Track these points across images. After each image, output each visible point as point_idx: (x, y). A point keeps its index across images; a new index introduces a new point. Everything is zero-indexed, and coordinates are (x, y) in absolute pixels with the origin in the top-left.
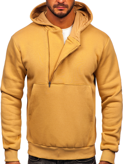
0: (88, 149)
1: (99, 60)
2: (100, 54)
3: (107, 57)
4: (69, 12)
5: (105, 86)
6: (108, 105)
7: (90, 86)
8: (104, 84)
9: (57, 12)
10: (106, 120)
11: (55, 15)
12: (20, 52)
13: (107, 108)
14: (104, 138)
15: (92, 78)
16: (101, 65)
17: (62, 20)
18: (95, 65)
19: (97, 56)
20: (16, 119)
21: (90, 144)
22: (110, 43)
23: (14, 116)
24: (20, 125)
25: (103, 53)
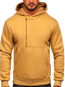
0: (47, 80)
1: (52, 33)
2: (52, 30)
3: (56, 32)
4: (36, 8)
5: (55, 47)
6: (57, 58)
7: (47, 48)
8: (54, 46)
9: (29, 8)
10: (56, 65)
11: (29, 9)
12: (11, 29)
13: (56, 59)
14: (55, 74)
15: (48, 43)
16: (53, 35)
17: (32, 12)
18: (50, 36)
19: (51, 31)
20: (9, 65)
21: (48, 77)
22: (58, 24)
23: (8, 64)
24: (10, 68)
25: (54, 29)
